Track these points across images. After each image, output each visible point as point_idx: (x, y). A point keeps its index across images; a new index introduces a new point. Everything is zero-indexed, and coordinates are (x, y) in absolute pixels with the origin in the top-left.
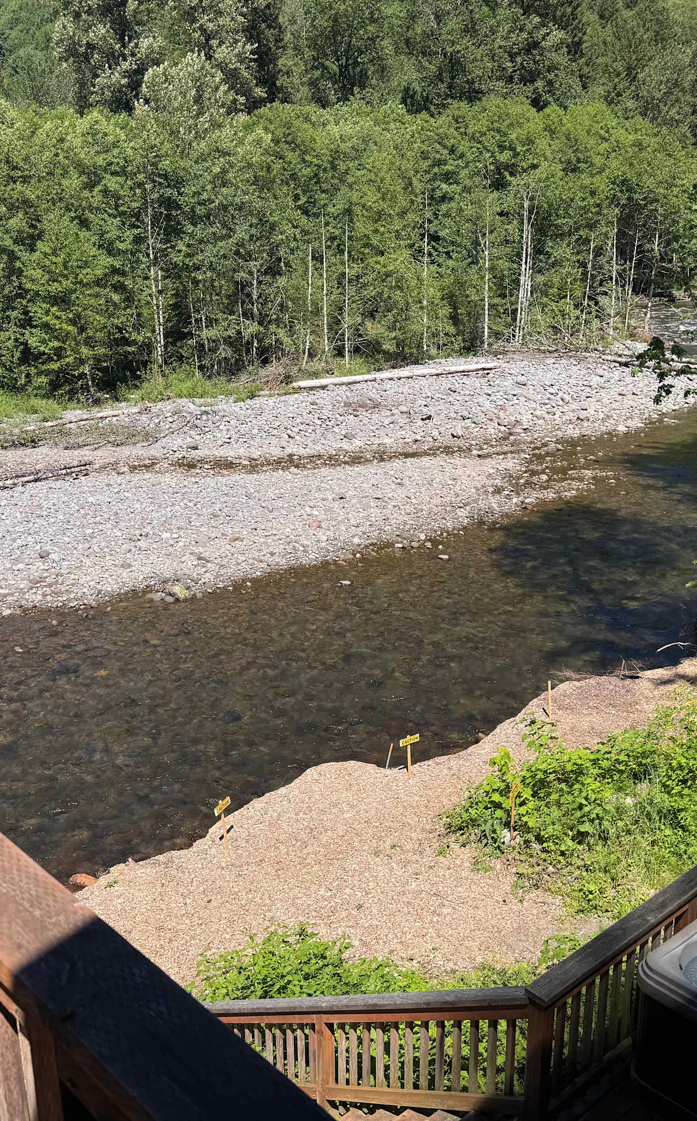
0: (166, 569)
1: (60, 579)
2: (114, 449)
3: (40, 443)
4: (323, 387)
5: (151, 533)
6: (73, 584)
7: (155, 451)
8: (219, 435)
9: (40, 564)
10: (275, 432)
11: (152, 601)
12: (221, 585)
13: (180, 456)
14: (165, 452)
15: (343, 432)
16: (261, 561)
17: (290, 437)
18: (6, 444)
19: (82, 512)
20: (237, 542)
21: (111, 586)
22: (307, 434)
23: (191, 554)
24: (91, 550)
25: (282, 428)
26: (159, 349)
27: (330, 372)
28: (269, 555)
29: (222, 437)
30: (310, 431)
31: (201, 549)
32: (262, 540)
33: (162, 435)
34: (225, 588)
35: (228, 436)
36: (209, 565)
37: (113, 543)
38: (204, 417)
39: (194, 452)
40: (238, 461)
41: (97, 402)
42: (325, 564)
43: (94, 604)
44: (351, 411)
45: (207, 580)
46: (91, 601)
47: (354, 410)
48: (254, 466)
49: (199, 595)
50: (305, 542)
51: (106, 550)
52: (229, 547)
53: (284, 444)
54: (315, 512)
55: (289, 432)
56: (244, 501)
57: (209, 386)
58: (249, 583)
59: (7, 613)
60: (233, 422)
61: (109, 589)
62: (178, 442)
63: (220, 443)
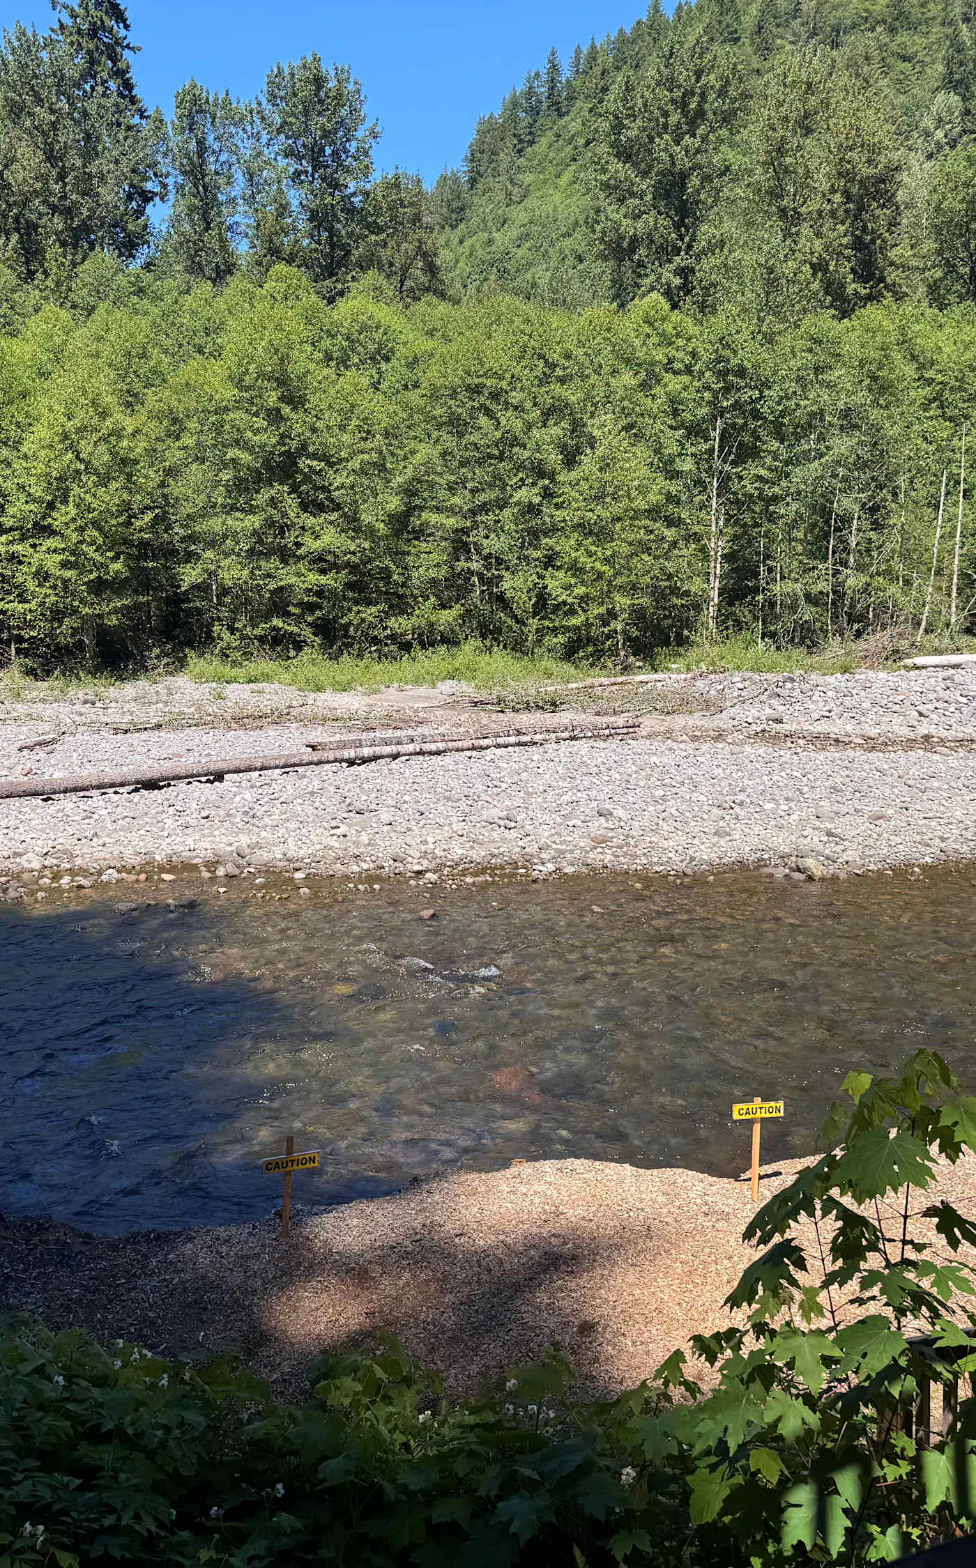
0: (783, 842)
1: (632, 841)
3: (563, 707)
4: (957, 665)
5: (748, 801)
6: (652, 848)
7: (721, 721)
8: (812, 706)
9: (600, 822)
10: (896, 708)
11: (771, 876)
12: (873, 867)
13: (759, 729)
14: (736, 723)
16: (928, 845)
17: (921, 715)
18: (518, 706)
19: (643, 773)
20: (881, 821)
21: (706, 854)
22: (947, 713)
23: (814, 829)
24: (666, 814)
25: (907, 703)
26: (711, 609)
27: (958, 650)
28: (938, 840)
29: (817, 706)
30: (952, 709)
31: (829, 826)
32: (921, 822)
33: (728, 704)
34: (880, 871)
35: (827, 708)
36: (846, 843)
37: (696, 809)
38: (788, 685)
39: (778, 727)
40: (846, 739)
41: (626, 669)
43: (688, 871)
45: (851, 859)
46: (681, 866)
48: (874, 745)
49: (843, 875)
51: (687, 815)
52: (870, 826)
53: (914, 723)
55: (920, 708)
57: (780, 658)
58: (916, 869)
59: (569, 870)
60: (830, 693)
61: (705, 857)
62: (752, 713)
63: (815, 716)
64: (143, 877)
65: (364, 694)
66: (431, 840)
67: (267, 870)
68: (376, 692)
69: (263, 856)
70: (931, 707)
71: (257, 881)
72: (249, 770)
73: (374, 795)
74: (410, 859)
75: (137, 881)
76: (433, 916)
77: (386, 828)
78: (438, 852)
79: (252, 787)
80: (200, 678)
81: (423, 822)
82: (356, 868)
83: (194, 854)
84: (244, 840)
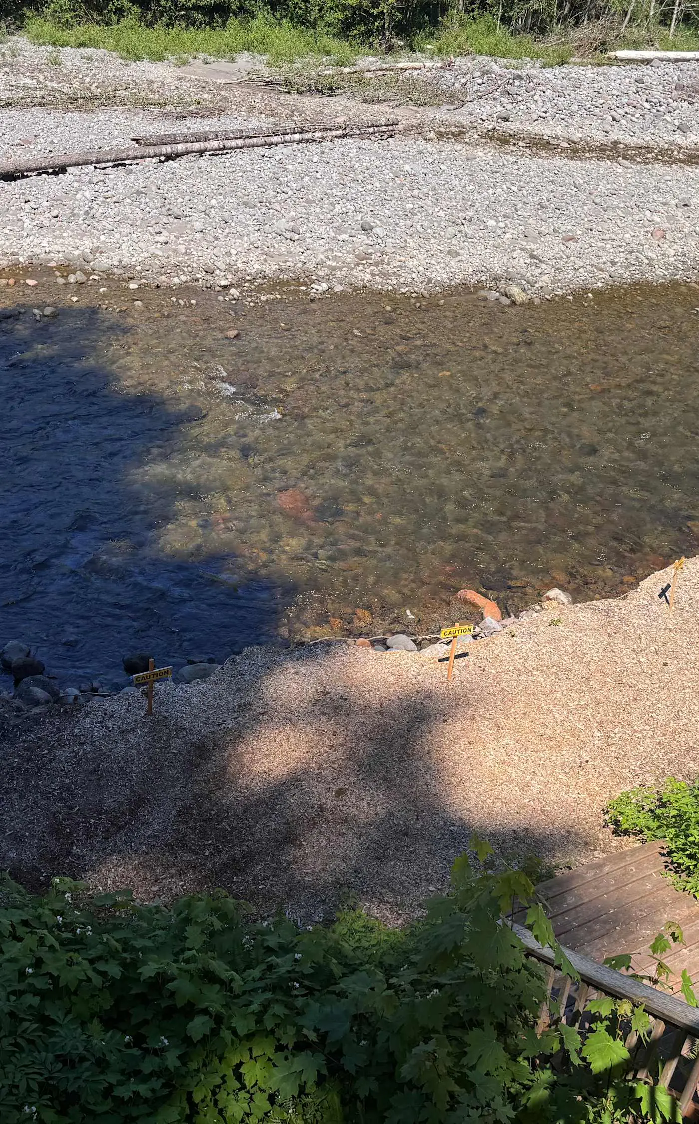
0: (497, 264)
1: (386, 258)
2: (416, 108)
3: (338, 92)
4: (648, 62)
5: (475, 217)
6: (401, 267)
7: (461, 117)
8: (533, 107)
9: (363, 237)
10: (597, 111)
11: (485, 299)
12: (559, 292)
13: (490, 127)
14: (473, 119)
15: (677, 123)
16: (601, 270)
17: (614, 120)
18: (302, 89)
19: (398, 181)
20: (571, 242)
21: (440, 275)
22: (633, 119)
23: (522, 249)
24: (413, 229)
25: (605, 107)
27: (650, 43)
28: (609, 264)
29: (537, 110)
30: (637, 116)
31: (533, 246)
32: (600, 244)
33: (468, 99)
34: (563, 297)
35: (544, 110)
36: (543, 266)
37: (436, 224)
38: (517, 83)
39: (505, 125)
40: (555, 142)
41: (390, 49)
42: (675, 284)
43: (426, 293)
44: (685, 97)
45: (543, 284)
46: (421, 288)
47: (689, 96)
48: (575, 151)
49: (537, 301)
50: (650, 254)
51: (429, 231)
52: (563, 248)
53: (608, 128)
54: (657, 219)
55: (614, 113)
56: (573, 193)
57: (512, 42)
58: (590, 295)
59: (338, 288)
60: (548, 93)
61: (439, 279)
62: (485, 109)
63: (535, 117)
64: (12, 281)
65: (175, 66)
66: (233, 252)
67: (108, 275)
68: (185, 63)
69: (103, 262)
70: (621, 112)
71: (102, 290)
72: (86, 163)
73: (187, 198)
74: (218, 272)
75: (8, 285)
76: (237, 336)
77: (198, 235)
78: (240, 266)
79: (91, 182)
80: (37, 39)
81: (227, 231)
82: (176, 280)
83: (49, 256)
84: (88, 244)
